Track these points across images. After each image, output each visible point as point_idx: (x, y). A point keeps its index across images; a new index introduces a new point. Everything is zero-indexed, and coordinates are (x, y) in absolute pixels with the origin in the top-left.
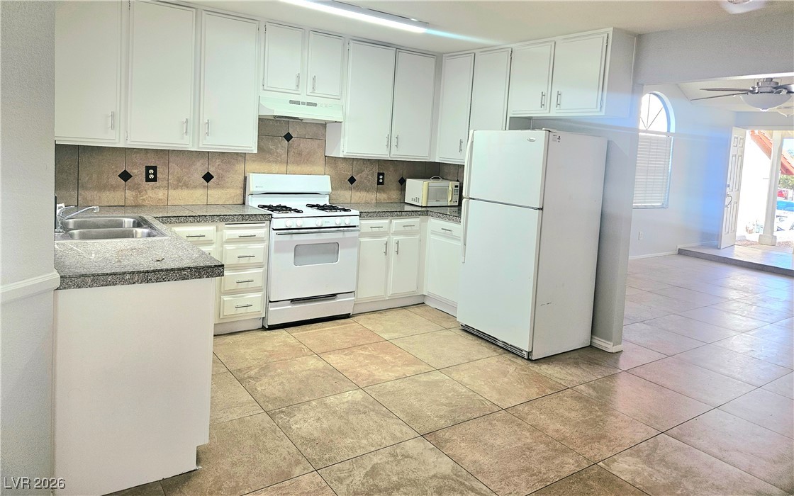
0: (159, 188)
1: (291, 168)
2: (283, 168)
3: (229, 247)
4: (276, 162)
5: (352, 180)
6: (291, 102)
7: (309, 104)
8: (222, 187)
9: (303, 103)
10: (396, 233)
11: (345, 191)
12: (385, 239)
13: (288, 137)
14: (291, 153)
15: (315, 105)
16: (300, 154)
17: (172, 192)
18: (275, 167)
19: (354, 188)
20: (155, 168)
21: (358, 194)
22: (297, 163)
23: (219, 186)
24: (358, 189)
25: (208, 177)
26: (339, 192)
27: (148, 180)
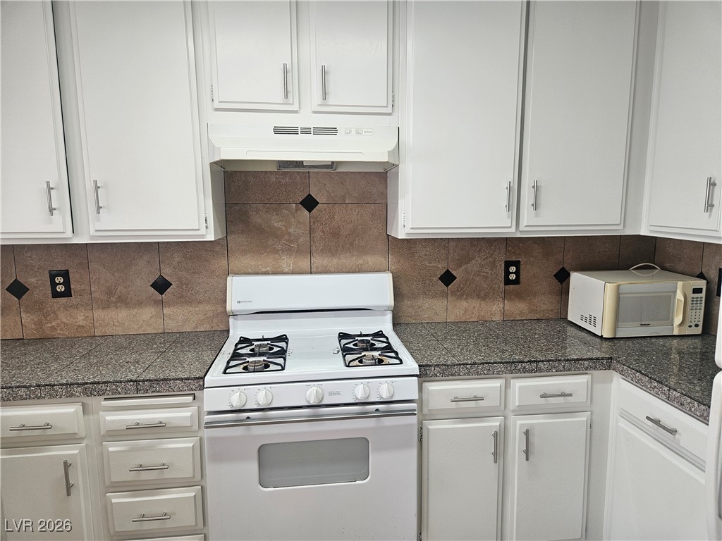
0: (76, 307)
1: (319, 261)
2: (304, 263)
3: (113, 447)
4: (288, 250)
5: (447, 278)
6: (278, 130)
7: (319, 131)
8: (190, 302)
9: (306, 131)
10: (523, 411)
11: (435, 301)
12: (495, 423)
13: (310, 203)
14: (318, 234)
15: (333, 131)
16: (335, 234)
17: (99, 314)
18: (286, 262)
19: (453, 293)
20: (65, 274)
21: (464, 304)
22: (331, 251)
23: (183, 300)
24: (462, 294)
25: (161, 286)
26: (420, 302)
27: (56, 295)
